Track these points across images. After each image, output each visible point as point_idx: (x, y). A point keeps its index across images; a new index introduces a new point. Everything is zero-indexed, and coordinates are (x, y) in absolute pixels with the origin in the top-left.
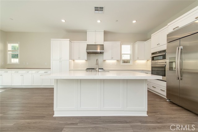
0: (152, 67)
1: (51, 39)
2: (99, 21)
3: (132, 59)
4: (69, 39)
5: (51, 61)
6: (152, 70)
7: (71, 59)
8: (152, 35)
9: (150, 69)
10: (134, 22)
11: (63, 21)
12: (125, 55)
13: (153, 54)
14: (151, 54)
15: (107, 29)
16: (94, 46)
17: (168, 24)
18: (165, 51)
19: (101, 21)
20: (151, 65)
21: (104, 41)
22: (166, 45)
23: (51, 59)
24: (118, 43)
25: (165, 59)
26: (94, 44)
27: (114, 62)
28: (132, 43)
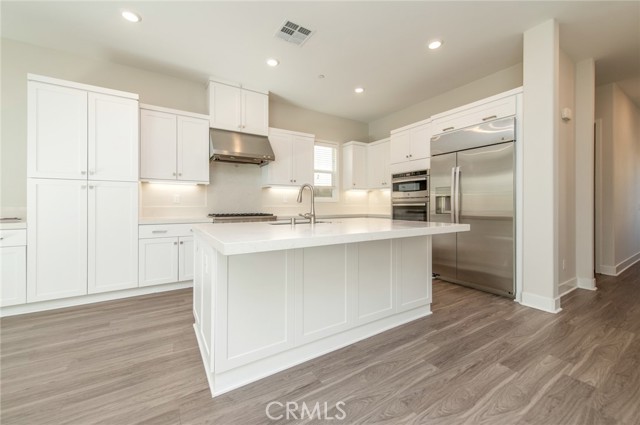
0: (394, 208)
2: (273, 63)
3: (337, 185)
8: (392, 132)
10: (359, 90)
11: (131, 17)
12: (321, 175)
13: (395, 176)
14: (391, 177)
15: (278, 91)
17: (433, 117)
18: (424, 173)
19: (279, 63)
20: (390, 203)
21: (270, 125)
22: (429, 160)
23: (31, 173)
25: (425, 189)
26: (238, 130)
27: (294, 192)
28: (338, 143)
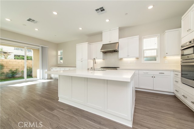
0: (182, 66)
1: (77, 44)
2: (107, 21)
3: (159, 55)
4: (87, 43)
5: (77, 61)
6: (182, 71)
7: (91, 59)
9: (180, 69)
10: (151, 7)
11: (81, 29)
12: (147, 51)
16: (109, 45)
19: (109, 20)
21: (119, 38)
23: (77, 60)
24: (137, 38)
26: (109, 43)
27: (133, 59)
28: (159, 34)
